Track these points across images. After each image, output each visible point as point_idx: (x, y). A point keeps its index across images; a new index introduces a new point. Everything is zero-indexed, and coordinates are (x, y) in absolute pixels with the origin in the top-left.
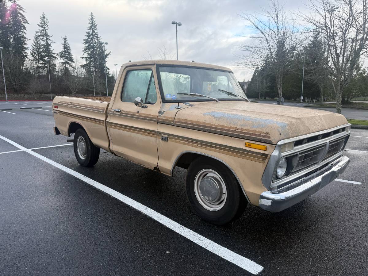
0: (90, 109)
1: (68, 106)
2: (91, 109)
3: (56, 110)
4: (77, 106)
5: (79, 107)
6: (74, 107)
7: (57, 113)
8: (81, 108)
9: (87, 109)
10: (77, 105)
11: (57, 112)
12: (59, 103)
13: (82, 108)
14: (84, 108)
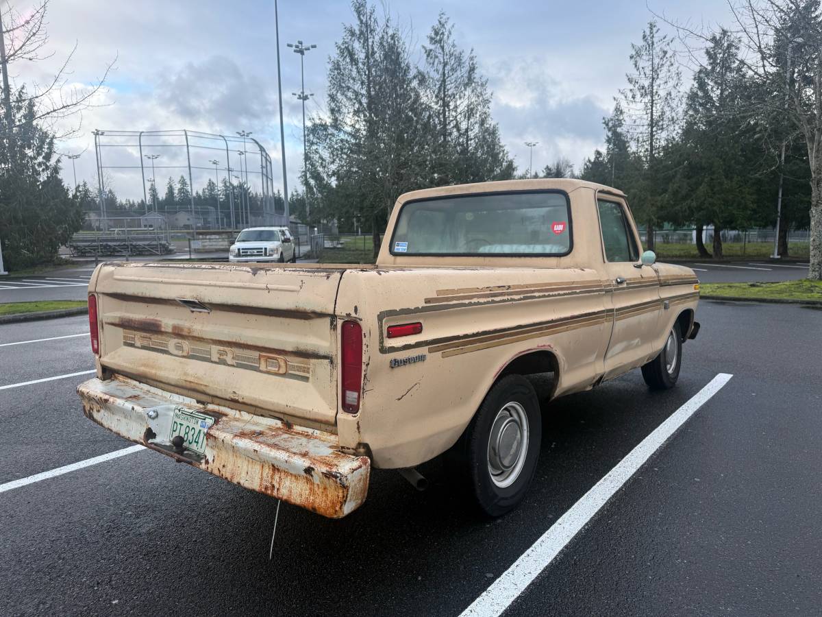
0: (576, 293)
1: (493, 302)
2: (578, 291)
3: (418, 345)
4: (537, 294)
5: (541, 294)
6: (525, 298)
7: (421, 358)
8: (549, 296)
9: (569, 294)
10: (533, 292)
11: (423, 351)
12: (427, 301)
13: (553, 296)
14: (559, 295)
